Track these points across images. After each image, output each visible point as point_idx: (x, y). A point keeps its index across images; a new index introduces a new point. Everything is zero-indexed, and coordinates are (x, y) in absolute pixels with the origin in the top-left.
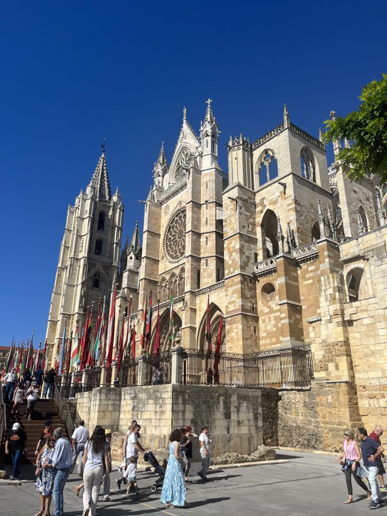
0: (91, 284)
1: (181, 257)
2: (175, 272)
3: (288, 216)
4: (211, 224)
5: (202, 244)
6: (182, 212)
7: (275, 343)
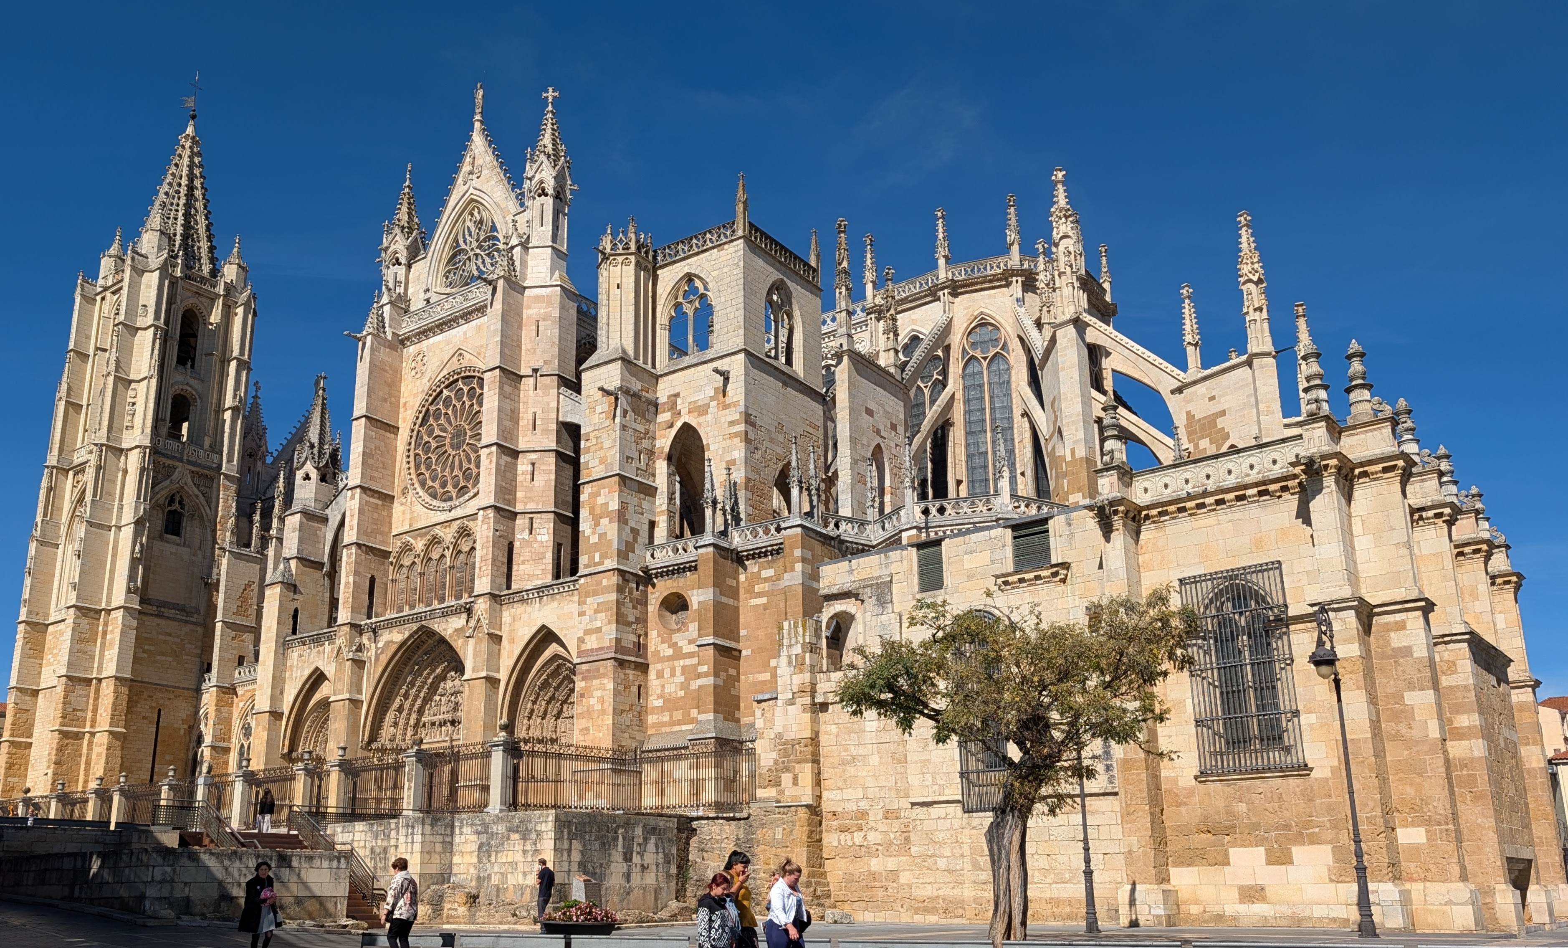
0: (159, 525)
1: (458, 497)
2: (441, 534)
3: (727, 450)
4: (546, 431)
5: (520, 478)
6: (463, 378)
7: (679, 723)
